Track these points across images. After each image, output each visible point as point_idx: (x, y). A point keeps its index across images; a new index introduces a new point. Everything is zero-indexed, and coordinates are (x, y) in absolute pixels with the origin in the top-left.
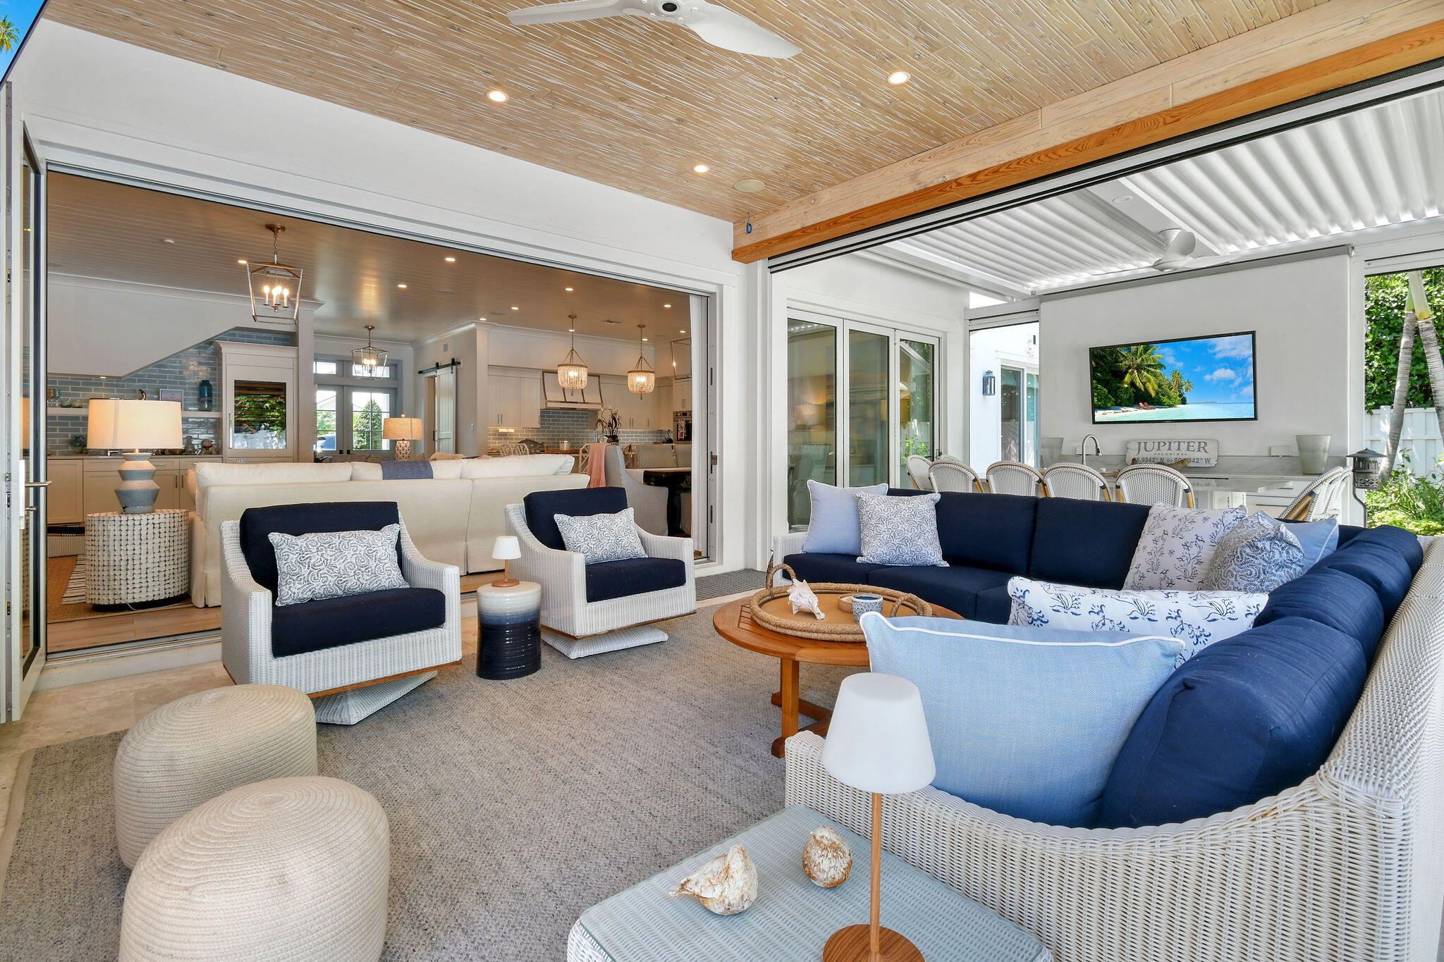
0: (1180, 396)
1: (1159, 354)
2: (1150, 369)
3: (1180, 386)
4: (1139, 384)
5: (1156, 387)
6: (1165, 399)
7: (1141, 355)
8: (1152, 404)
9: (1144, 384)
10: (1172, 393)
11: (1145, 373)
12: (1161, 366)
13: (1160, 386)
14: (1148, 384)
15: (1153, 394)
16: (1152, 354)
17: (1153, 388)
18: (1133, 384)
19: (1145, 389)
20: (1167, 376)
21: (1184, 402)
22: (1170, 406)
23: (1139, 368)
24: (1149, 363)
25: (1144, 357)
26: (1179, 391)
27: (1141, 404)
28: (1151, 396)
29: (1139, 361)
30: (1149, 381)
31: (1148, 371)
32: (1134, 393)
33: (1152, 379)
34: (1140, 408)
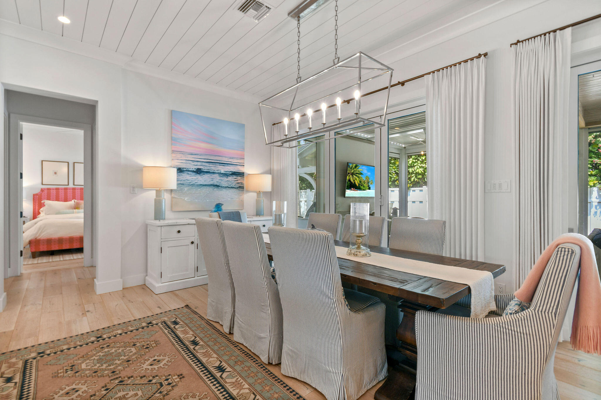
0: (368, 186)
1: (361, 169)
2: (357, 174)
3: (368, 182)
4: (352, 180)
5: (359, 182)
6: (362, 187)
7: (354, 169)
8: (357, 189)
9: (354, 181)
10: (365, 185)
11: (355, 176)
12: (361, 174)
13: (360, 182)
14: (356, 181)
15: (357, 185)
16: (358, 169)
17: (358, 183)
18: (349, 180)
19: (354, 182)
20: (363, 178)
21: (369, 189)
22: (364, 190)
23: (352, 174)
24: (357, 172)
25: (355, 169)
26: (368, 184)
27: (352, 188)
28: (356, 185)
29: (353, 171)
30: (356, 180)
31: (356, 176)
32: (350, 184)
33: (357, 179)
34: (352, 190)
